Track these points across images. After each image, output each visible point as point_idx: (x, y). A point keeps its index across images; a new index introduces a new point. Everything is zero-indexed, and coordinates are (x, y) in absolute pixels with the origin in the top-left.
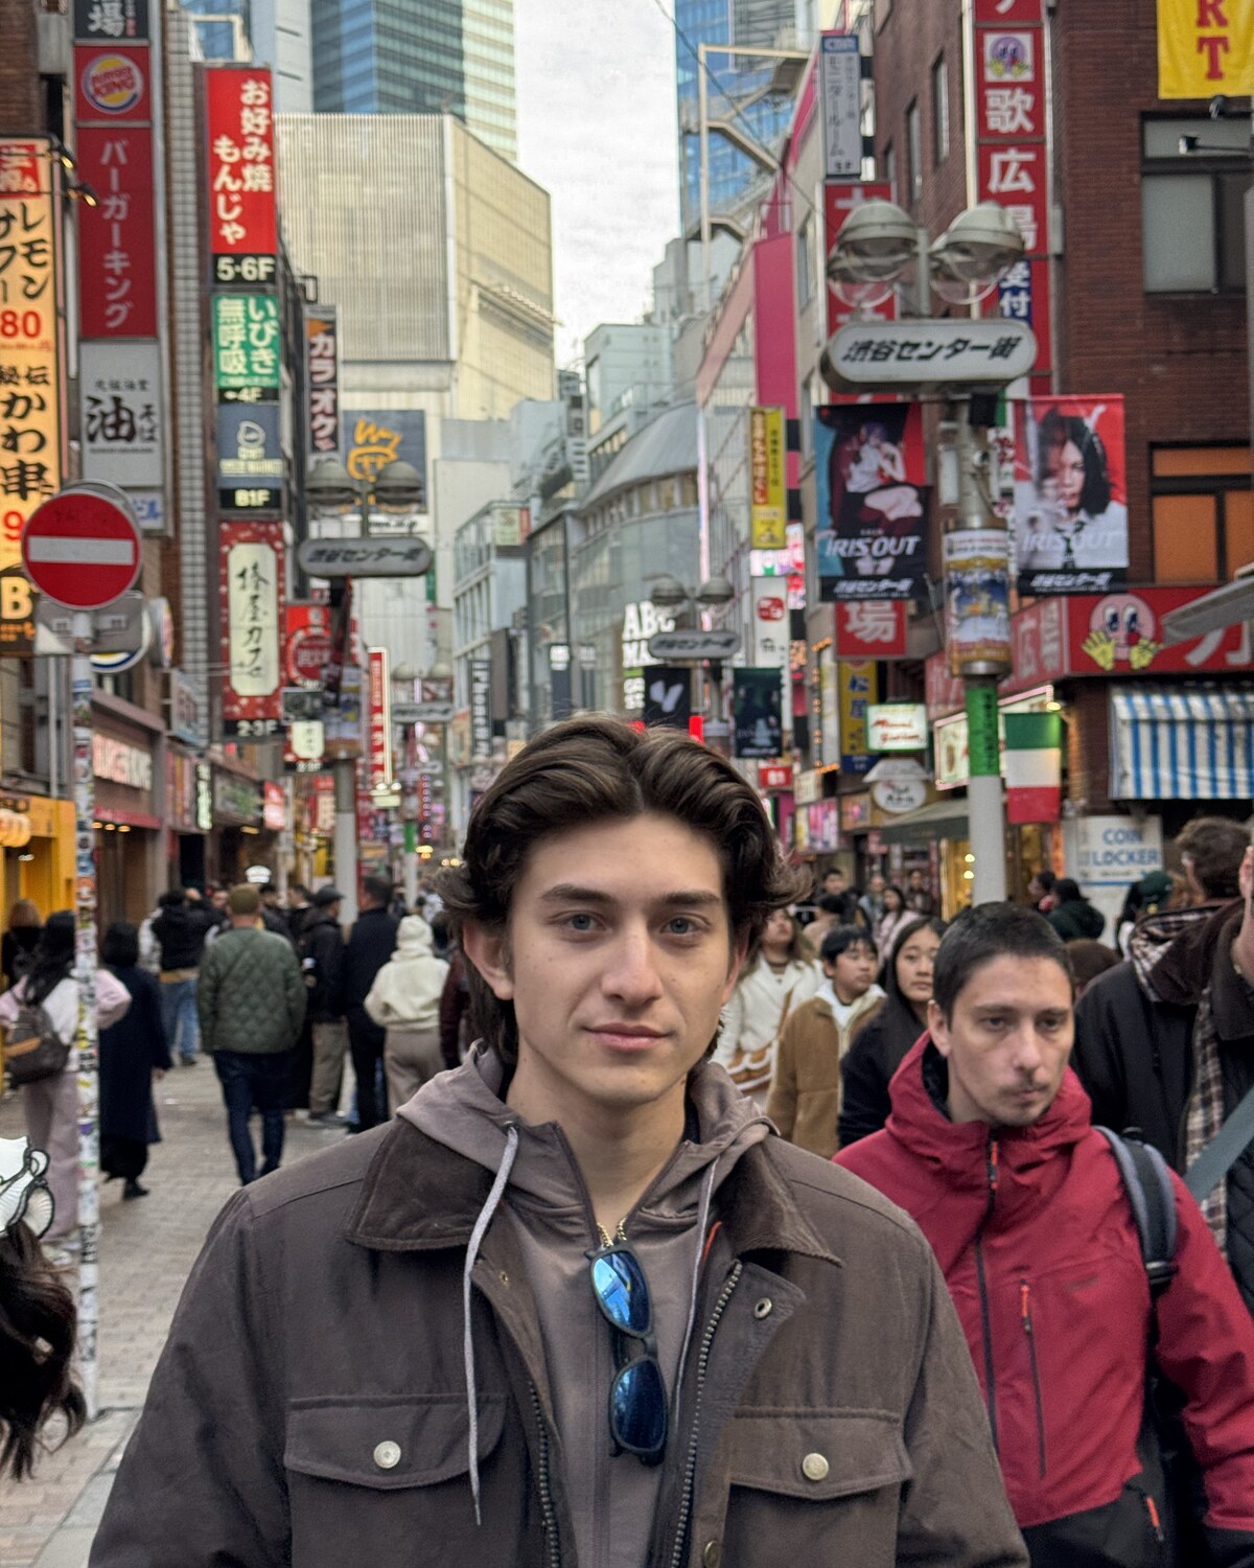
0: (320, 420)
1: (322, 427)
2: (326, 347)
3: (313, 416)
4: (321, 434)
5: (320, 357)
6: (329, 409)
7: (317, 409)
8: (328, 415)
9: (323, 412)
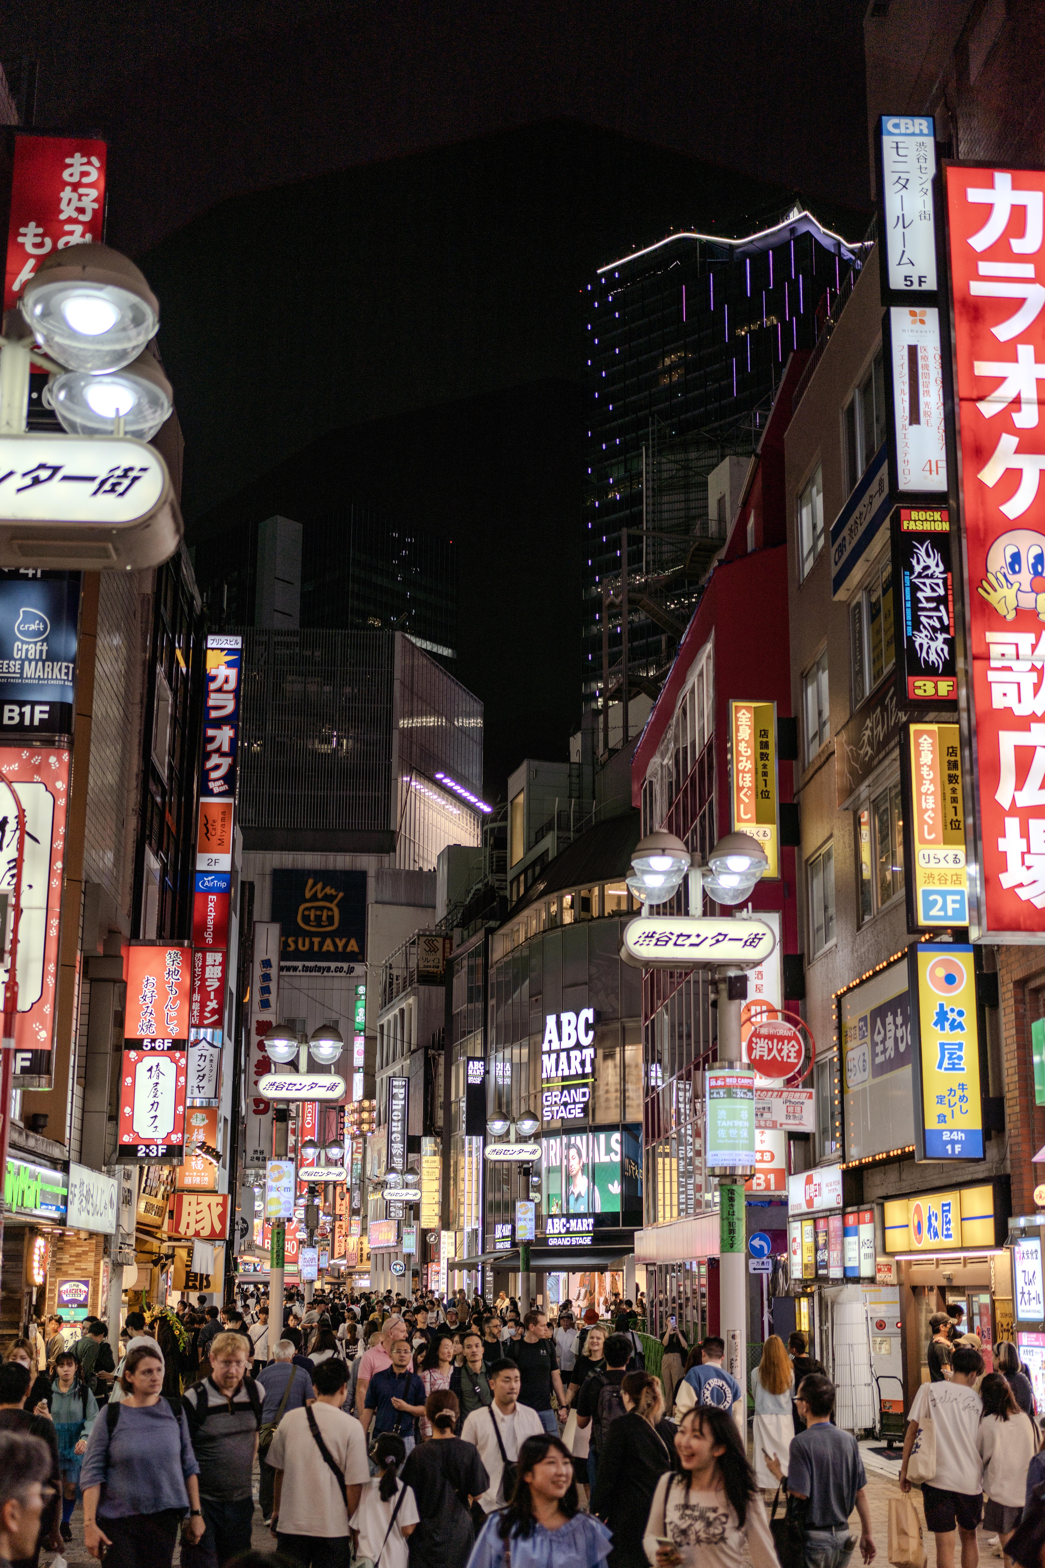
0: (215, 760)
1: (217, 767)
2: (226, 681)
3: (208, 756)
4: (214, 775)
5: (220, 690)
6: (226, 748)
7: (210, 747)
8: (223, 755)
9: (218, 751)
